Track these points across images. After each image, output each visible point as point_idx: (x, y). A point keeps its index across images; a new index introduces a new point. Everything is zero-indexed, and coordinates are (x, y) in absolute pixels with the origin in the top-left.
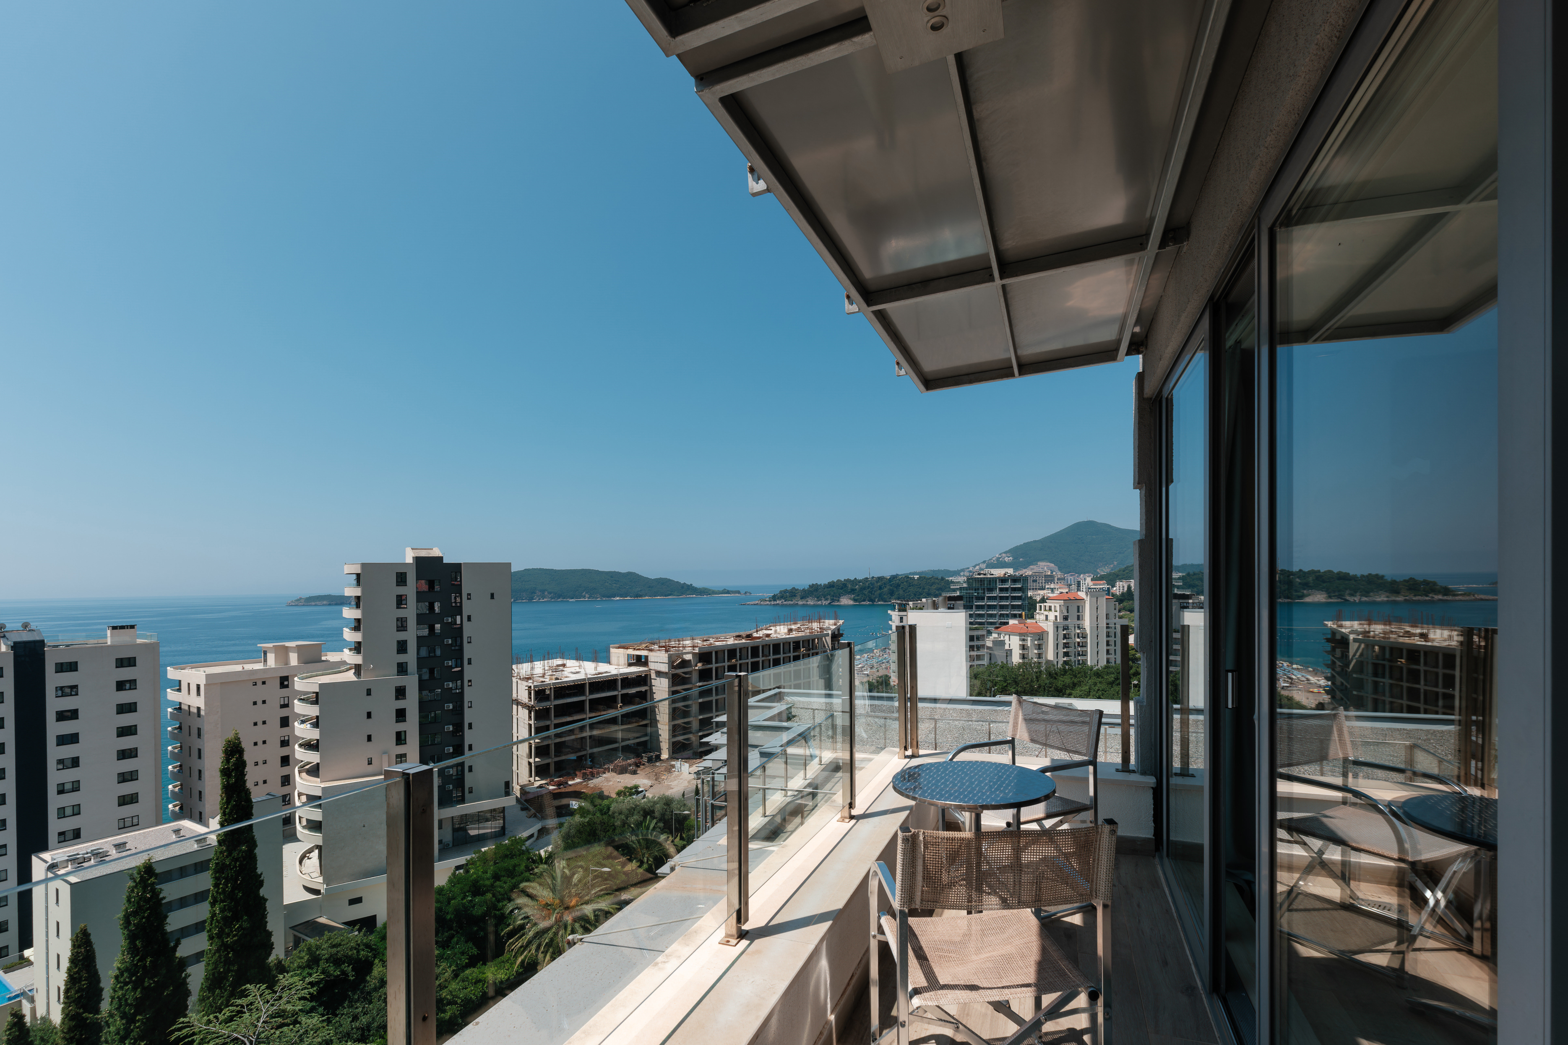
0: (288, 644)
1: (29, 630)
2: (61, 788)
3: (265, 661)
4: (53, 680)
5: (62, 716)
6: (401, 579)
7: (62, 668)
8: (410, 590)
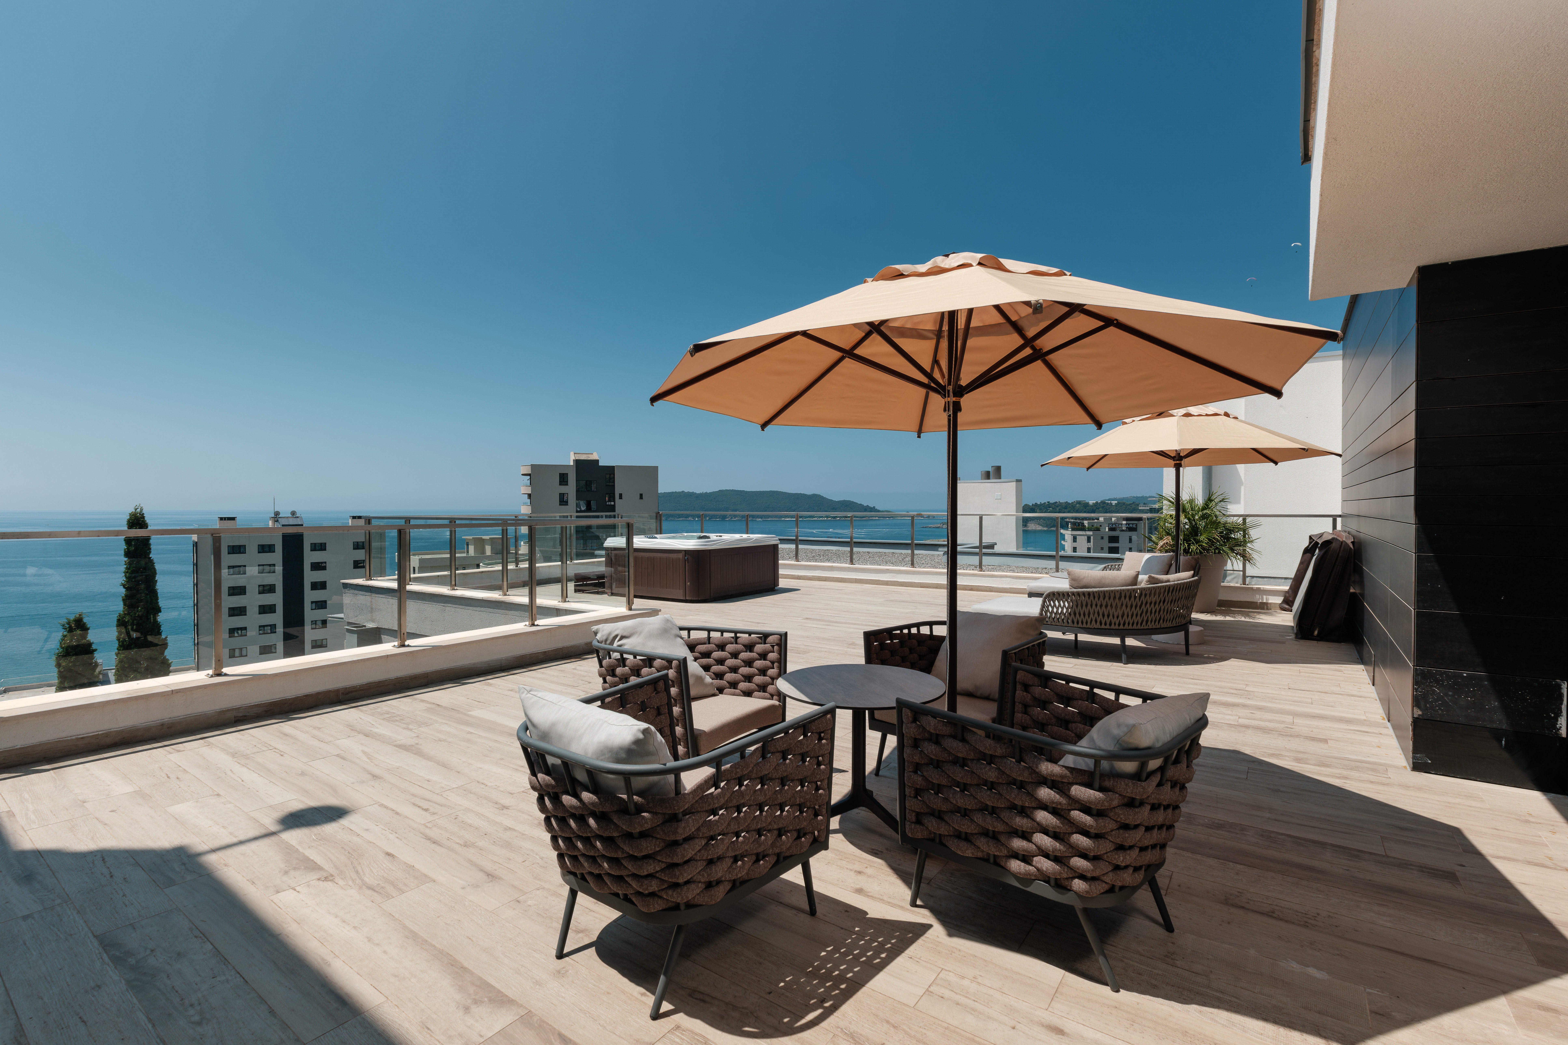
0: (484, 537)
1: (296, 517)
2: (314, 644)
3: (468, 552)
4: (310, 557)
5: (315, 586)
6: (563, 479)
7: (316, 547)
8: (571, 490)
